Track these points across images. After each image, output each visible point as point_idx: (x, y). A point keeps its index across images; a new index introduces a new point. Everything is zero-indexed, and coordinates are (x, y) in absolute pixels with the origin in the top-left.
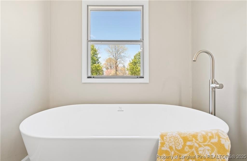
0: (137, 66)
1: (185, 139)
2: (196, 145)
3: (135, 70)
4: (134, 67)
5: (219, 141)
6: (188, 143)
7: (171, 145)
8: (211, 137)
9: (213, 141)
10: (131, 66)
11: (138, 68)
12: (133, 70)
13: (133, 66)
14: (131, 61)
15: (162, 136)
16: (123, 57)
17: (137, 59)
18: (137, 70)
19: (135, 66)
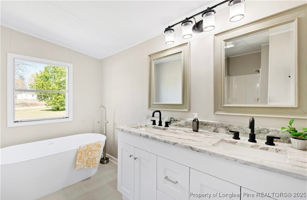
0: (50, 82)
1: (88, 146)
2: (91, 147)
3: (46, 88)
4: (44, 83)
5: (99, 144)
6: (89, 147)
7: (83, 149)
8: (96, 143)
9: (97, 144)
10: (38, 82)
11: (51, 85)
12: (43, 88)
13: (42, 81)
14: (40, 75)
15: (79, 147)
16: (21, 63)
17: (50, 72)
18: (50, 88)
19: (47, 82)
